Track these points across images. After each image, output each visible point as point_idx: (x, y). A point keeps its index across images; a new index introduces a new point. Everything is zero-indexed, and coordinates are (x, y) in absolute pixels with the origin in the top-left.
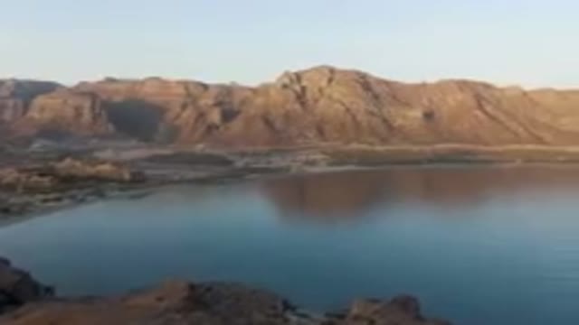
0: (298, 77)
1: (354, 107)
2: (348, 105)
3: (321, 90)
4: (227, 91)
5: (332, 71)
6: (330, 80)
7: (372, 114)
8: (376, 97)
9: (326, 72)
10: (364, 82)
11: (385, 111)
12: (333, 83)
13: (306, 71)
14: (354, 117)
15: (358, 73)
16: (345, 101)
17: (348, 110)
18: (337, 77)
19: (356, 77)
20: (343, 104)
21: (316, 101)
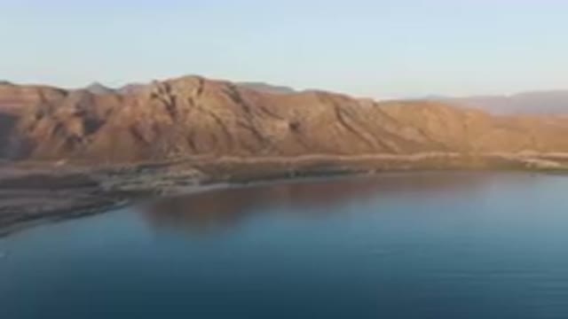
0: (167, 86)
1: (224, 119)
2: (219, 116)
3: (191, 101)
5: (202, 81)
6: (200, 91)
7: (241, 125)
8: (246, 109)
9: (197, 82)
10: (234, 93)
11: (254, 121)
12: (203, 94)
13: (176, 81)
14: (224, 129)
15: (228, 84)
16: (216, 112)
17: (219, 121)
18: (206, 87)
19: (225, 87)
20: (213, 115)
21: (186, 111)
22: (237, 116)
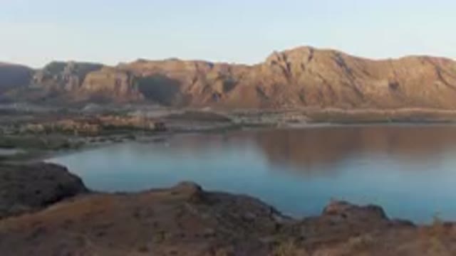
0: (285, 56)
1: (330, 79)
2: (325, 78)
3: (303, 66)
4: (229, 68)
5: (312, 50)
6: (310, 58)
7: (345, 84)
8: (349, 72)
9: (309, 52)
10: (339, 59)
11: (355, 82)
12: (313, 60)
13: (292, 51)
14: (330, 87)
15: (333, 52)
16: (322, 74)
17: (325, 81)
18: (315, 54)
19: (331, 55)
20: (320, 76)
21: (298, 74)
22: (341, 76)
